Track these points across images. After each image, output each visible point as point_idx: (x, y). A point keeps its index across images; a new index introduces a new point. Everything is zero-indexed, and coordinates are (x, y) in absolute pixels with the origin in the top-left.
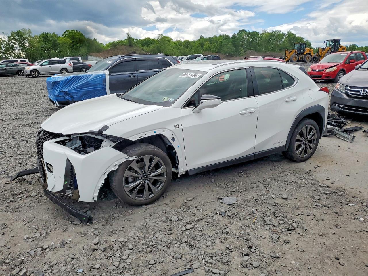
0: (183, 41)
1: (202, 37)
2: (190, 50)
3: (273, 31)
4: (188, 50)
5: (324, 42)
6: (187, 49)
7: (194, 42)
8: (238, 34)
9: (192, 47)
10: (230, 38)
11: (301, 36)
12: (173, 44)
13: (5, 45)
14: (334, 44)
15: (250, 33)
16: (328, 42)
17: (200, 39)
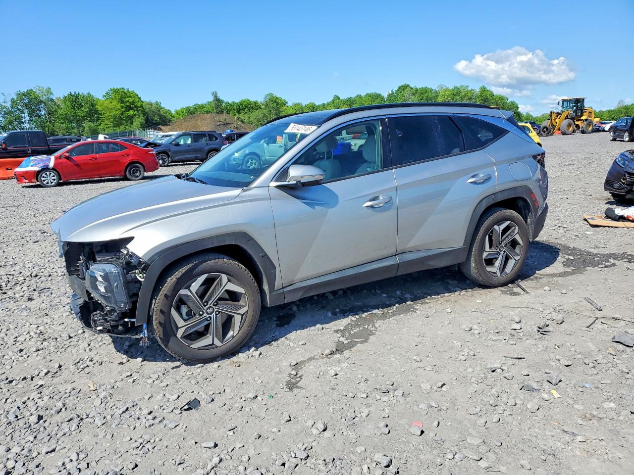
1: (336, 98)
5: (558, 103)
7: (324, 106)
10: (384, 99)
12: (289, 111)
13: (5, 114)
14: (574, 106)
16: (565, 103)
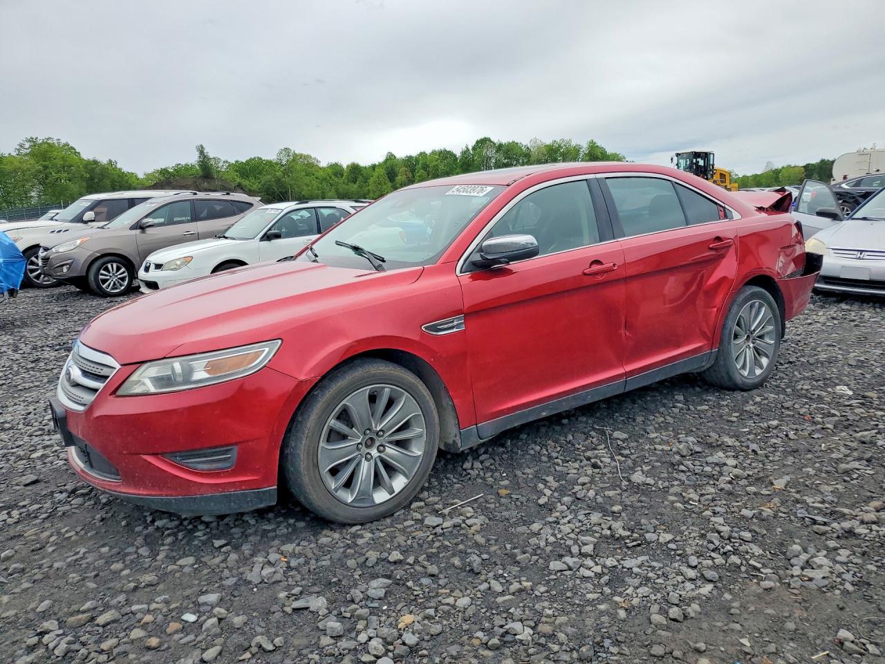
0: (345, 166)
1: (391, 157)
2: (361, 187)
3: (555, 141)
4: (355, 186)
5: (672, 160)
6: (355, 183)
7: (374, 167)
8: (474, 148)
9: (366, 180)
10: (457, 159)
11: (618, 153)
12: (321, 174)
15: (501, 145)
17: (387, 160)
